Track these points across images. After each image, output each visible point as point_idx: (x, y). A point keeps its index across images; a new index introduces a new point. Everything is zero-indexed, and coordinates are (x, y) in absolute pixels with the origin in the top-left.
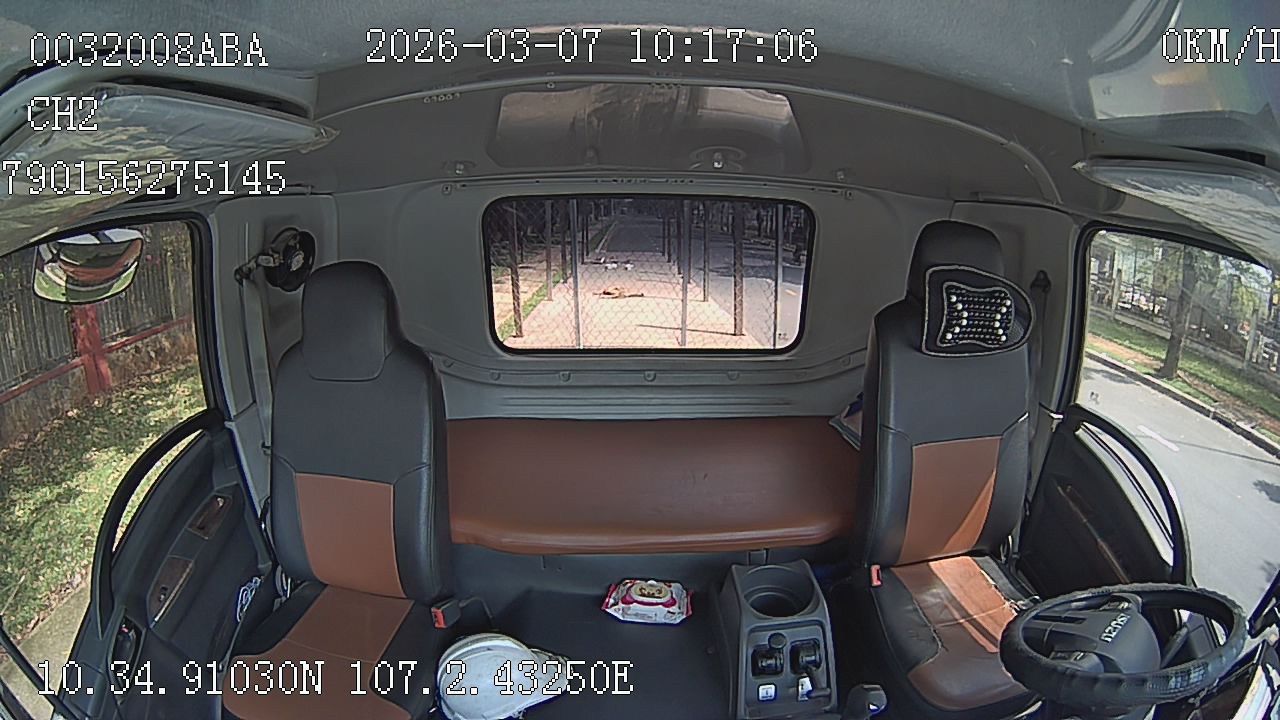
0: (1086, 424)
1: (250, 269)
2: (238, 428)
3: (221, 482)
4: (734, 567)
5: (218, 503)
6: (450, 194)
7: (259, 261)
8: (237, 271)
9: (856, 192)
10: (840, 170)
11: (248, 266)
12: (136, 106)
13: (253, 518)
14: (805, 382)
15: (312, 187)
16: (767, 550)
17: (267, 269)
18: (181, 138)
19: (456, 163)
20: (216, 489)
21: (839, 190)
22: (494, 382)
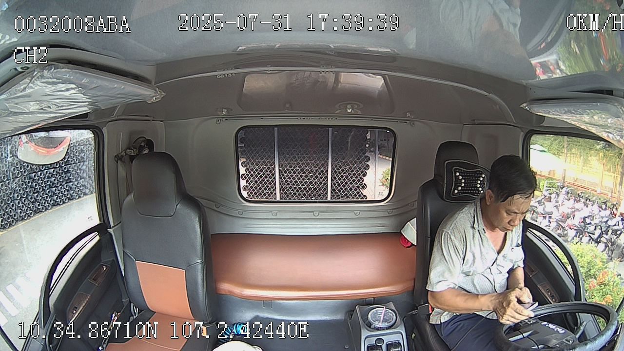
0: (530, 229)
1: (122, 155)
2: (114, 232)
3: (106, 258)
4: (357, 306)
5: (103, 268)
6: (219, 123)
7: (127, 152)
8: (116, 156)
9: (416, 122)
10: (408, 112)
11: (122, 154)
12: (68, 75)
13: (120, 276)
14: (392, 216)
15: (154, 117)
16: (374, 298)
17: (130, 155)
18: (90, 91)
19: (223, 108)
20: (103, 261)
21: (408, 122)
22: (241, 216)
